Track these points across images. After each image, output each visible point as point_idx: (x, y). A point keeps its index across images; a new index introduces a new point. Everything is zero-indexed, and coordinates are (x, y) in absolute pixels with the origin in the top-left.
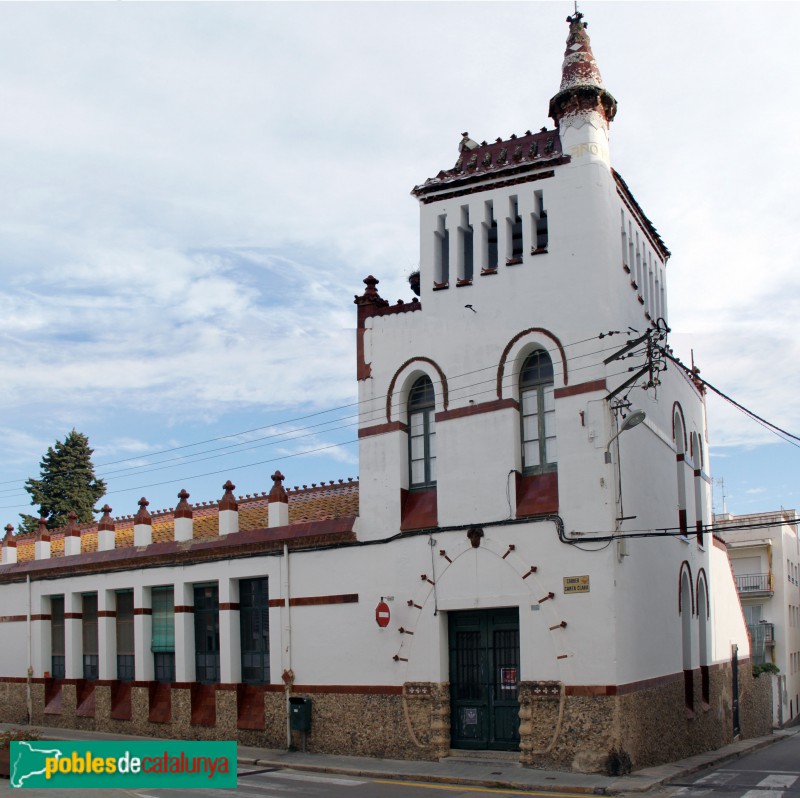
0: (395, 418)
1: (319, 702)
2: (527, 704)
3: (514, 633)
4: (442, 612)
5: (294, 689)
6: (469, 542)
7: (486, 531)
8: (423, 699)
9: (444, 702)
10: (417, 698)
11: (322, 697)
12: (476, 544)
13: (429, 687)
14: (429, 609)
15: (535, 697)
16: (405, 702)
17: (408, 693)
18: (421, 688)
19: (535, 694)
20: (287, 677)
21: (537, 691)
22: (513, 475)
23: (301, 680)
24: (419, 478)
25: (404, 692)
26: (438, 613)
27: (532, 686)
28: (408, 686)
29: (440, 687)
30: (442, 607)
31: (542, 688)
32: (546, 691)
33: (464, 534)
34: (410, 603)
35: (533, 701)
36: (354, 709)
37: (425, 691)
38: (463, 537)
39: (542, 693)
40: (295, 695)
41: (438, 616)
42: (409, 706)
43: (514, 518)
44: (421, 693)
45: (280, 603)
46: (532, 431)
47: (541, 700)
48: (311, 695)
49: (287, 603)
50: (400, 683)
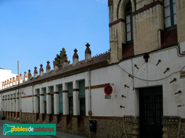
1: (99, 122)
2: (165, 125)
3: (161, 96)
4: (136, 89)
5: (92, 117)
6: (144, 60)
7: (150, 55)
8: (129, 122)
9: (137, 124)
10: (127, 122)
11: (99, 120)
12: (147, 61)
13: (131, 117)
14: (131, 88)
15: (169, 123)
16: (123, 123)
17: (125, 119)
18: (129, 118)
19: (169, 121)
20: (90, 113)
21: (170, 120)
22: (160, 31)
23: (95, 114)
25: (123, 119)
26: (134, 89)
27: (168, 118)
28: (125, 117)
29: (135, 118)
30: (135, 87)
31: (171, 119)
32: (173, 120)
34: (125, 86)
35: (168, 124)
36: (108, 125)
37: (130, 119)
38: (142, 58)
39: (171, 121)
40: (92, 119)
41: (134, 90)
42: (125, 125)
43: (160, 48)
44: (129, 120)
46: (168, 12)
47: (171, 124)
48: (96, 120)
49: (90, 88)
50: (122, 116)
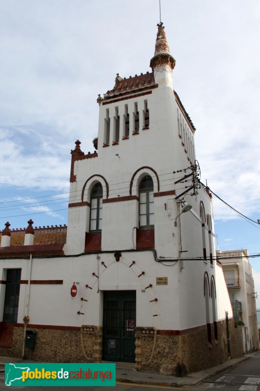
0: (85, 200)
1: (40, 333)
2: (139, 338)
3: (134, 302)
4: (101, 291)
5: (29, 326)
6: (115, 258)
7: (123, 254)
8: (90, 334)
9: (100, 336)
10: (87, 334)
11: (42, 331)
12: (118, 260)
13: (93, 328)
14: (95, 289)
15: (143, 335)
16: (81, 335)
17: (84, 331)
18: (90, 328)
19: (143, 333)
20: (26, 319)
21: (144, 332)
22: (135, 229)
23: (32, 322)
24: (94, 228)
25: (82, 330)
26: (99, 292)
27: (142, 329)
28: (84, 327)
29: (98, 328)
30: (100, 289)
31: (146, 330)
32: (148, 332)
33: (113, 255)
34: (87, 286)
35: (142, 337)
36: (57, 338)
37: (91, 330)
38: (112, 257)
39: (146, 333)
40: (29, 329)
41: (99, 293)
42: (83, 337)
43: (135, 249)
44: (90, 331)
45: (26, 282)
46: (144, 210)
47: (145, 337)
48: (37, 330)
49: (29, 282)
50: (80, 326)
